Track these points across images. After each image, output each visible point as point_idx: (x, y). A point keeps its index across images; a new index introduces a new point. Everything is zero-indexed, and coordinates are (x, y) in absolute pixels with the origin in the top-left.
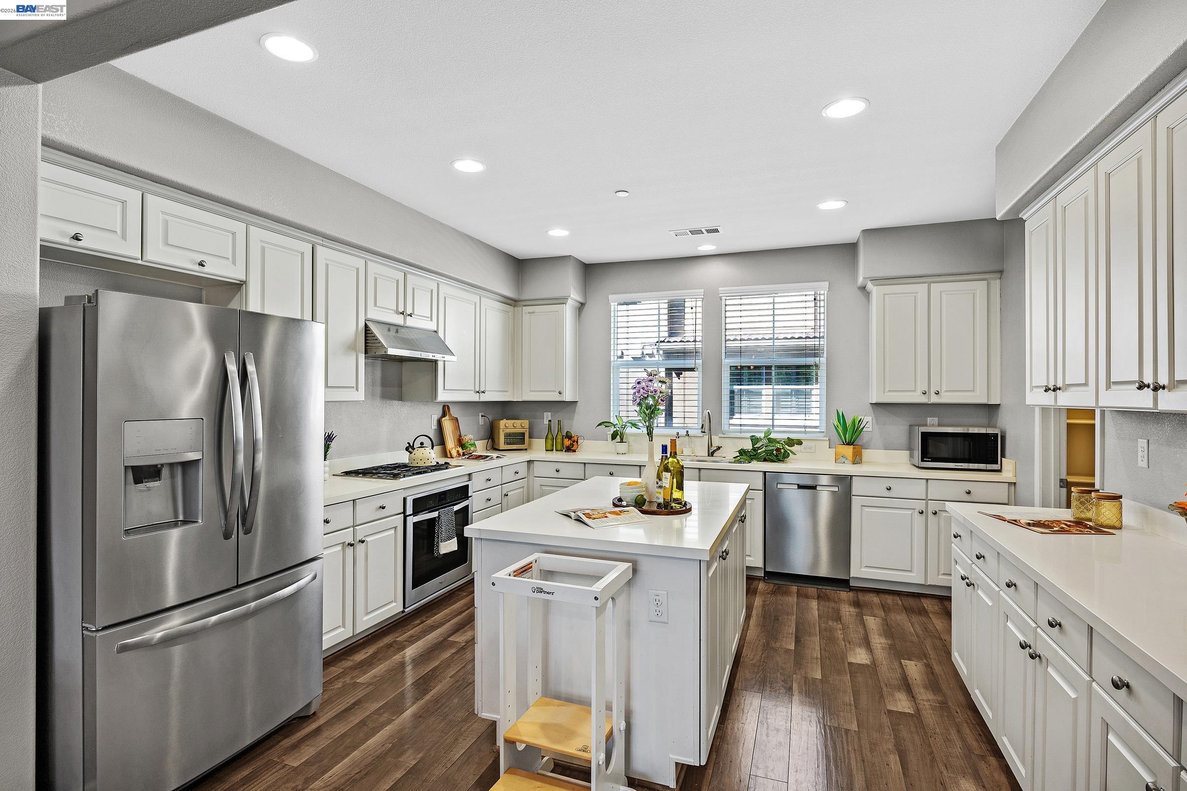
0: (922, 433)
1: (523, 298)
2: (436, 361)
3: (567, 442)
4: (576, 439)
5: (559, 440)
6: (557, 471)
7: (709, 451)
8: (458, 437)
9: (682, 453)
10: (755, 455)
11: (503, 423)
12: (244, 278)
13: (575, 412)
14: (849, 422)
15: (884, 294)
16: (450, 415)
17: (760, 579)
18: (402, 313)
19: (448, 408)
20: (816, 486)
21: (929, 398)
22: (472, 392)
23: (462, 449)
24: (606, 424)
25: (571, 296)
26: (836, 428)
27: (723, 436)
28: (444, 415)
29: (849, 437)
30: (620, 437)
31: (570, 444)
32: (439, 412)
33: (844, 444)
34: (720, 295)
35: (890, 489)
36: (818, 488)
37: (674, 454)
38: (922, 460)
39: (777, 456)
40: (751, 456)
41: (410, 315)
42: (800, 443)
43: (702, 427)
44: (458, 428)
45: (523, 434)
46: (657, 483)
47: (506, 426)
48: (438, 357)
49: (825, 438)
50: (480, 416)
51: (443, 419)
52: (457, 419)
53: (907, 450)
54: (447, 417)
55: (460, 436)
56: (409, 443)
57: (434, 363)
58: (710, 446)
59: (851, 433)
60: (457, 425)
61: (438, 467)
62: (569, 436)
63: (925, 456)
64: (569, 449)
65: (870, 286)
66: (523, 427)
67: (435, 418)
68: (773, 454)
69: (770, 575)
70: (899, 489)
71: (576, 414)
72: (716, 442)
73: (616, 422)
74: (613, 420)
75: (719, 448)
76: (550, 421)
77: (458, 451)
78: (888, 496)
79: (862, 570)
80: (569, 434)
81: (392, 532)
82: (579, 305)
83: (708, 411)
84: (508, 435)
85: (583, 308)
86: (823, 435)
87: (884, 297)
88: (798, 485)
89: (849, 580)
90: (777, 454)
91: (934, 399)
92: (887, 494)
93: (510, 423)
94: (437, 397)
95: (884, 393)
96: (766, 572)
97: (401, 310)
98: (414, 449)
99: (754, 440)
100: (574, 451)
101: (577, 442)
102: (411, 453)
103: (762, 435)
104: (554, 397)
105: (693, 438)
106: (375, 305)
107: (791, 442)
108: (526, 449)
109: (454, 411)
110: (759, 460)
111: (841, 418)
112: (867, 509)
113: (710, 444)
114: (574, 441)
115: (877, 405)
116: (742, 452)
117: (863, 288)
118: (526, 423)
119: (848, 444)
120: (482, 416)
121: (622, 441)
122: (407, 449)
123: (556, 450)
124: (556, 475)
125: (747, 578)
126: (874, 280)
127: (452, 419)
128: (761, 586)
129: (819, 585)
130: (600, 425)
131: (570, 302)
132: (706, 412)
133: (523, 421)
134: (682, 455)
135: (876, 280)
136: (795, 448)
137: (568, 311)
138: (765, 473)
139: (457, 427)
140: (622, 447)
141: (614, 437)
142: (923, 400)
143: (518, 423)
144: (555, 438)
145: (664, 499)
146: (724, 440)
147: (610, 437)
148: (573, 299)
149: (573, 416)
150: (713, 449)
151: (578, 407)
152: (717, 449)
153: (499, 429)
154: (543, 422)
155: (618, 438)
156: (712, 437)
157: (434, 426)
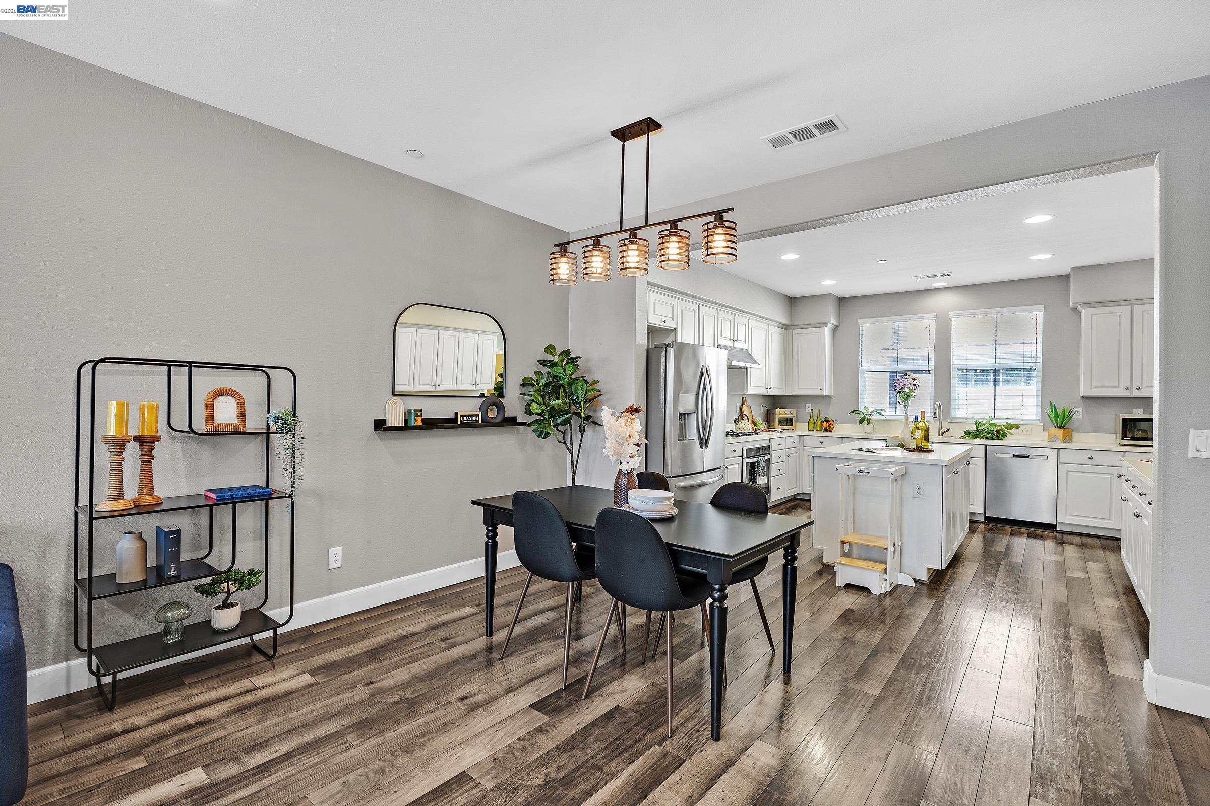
0: (1123, 419)
1: (795, 324)
2: (747, 368)
3: (826, 425)
4: (832, 422)
5: (819, 424)
6: (821, 443)
7: (939, 432)
8: (751, 418)
10: (978, 435)
11: (778, 410)
12: (675, 327)
13: (830, 404)
14: (1060, 412)
15: (1093, 314)
16: (748, 403)
17: (981, 523)
18: (732, 340)
19: (746, 398)
20: (1029, 456)
21: (1131, 393)
22: (764, 389)
24: (855, 412)
25: (831, 322)
26: (1049, 416)
27: (951, 421)
28: (743, 404)
29: (1060, 422)
30: (867, 421)
31: (827, 425)
33: (1056, 428)
34: (950, 317)
35: (1092, 458)
36: (1030, 457)
37: (923, 419)
38: (1123, 439)
39: (997, 436)
40: (975, 435)
41: (736, 341)
42: (1017, 427)
43: (935, 414)
45: (792, 419)
46: (912, 437)
47: (780, 413)
48: (748, 365)
49: (1040, 424)
50: (762, 406)
51: (743, 406)
52: (751, 407)
53: (1114, 434)
54: (745, 405)
55: (753, 418)
56: (736, 418)
57: (745, 370)
58: (940, 428)
59: (1062, 418)
60: (751, 410)
61: (749, 434)
62: (827, 420)
63: (1124, 436)
64: (826, 430)
65: (1079, 308)
66: (791, 414)
67: (739, 405)
68: (994, 434)
69: (989, 520)
70: (1099, 458)
71: (832, 405)
72: (945, 426)
73: (863, 410)
74: (861, 408)
75: (948, 430)
76: (812, 410)
78: (1090, 464)
79: (1067, 517)
80: (827, 419)
81: (737, 466)
82: (834, 327)
83: (939, 402)
84: (781, 420)
85: (836, 331)
86: (1038, 421)
87: (1091, 316)
88: (1014, 455)
89: (1056, 525)
90: (998, 435)
91: (1136, 394)
92: (1090, 462)
93: (783, 411)
94: (747, 391)
95: (1091, 388)
96: (986, 518)
97: (732, 338)
98: (739, 422)
99: (978, 424)
100: (831, 431)
101: (833, 425)
102: (737, 424)
103: (985, 421)
104: (818, 393)
106: (721, 336)
107: (1010, 427)
108: (793, 430)
109: (749, 401)
110: (981, 438)
111: (1054, 407)
112: (1071, 473)
113: (941, 427)
114: (831, 424)
115: (1084, 398)
116: (968, 433)
117: (1075, 309)
118: (794, 411)
119: (1059, 427)
121: (868, 424)
122: (735, 422)
123: (816, 431)
124: (820, 445)
125: (970, 522)
126: (1082, 304)
127: (748, 406)
128: (982, 526)
129: (1031, 528)
130: (851, 412)
131: (829, 326)
132: (937, 404)
133: (791, 410)
135: (1083, 304)
136: (1014, 431)
137: (827, 332)
138: (986, 445)
139: (751, 412)
140: (869, 428)
141: (861, 421)
142: (1126, 394)
143: (787, 411)
144: (815, 422)
145: (917, 445)
146: (951, 424)
147: (858, 422)
148: (831, 324)
149: (829, 406)
150: (943, 430)
151: (834, 400)
152: (946, 431)
153: (775, 414)
154: (807, 411)
155: (865, 422)
156: (942, 422)
157: (738, 411)
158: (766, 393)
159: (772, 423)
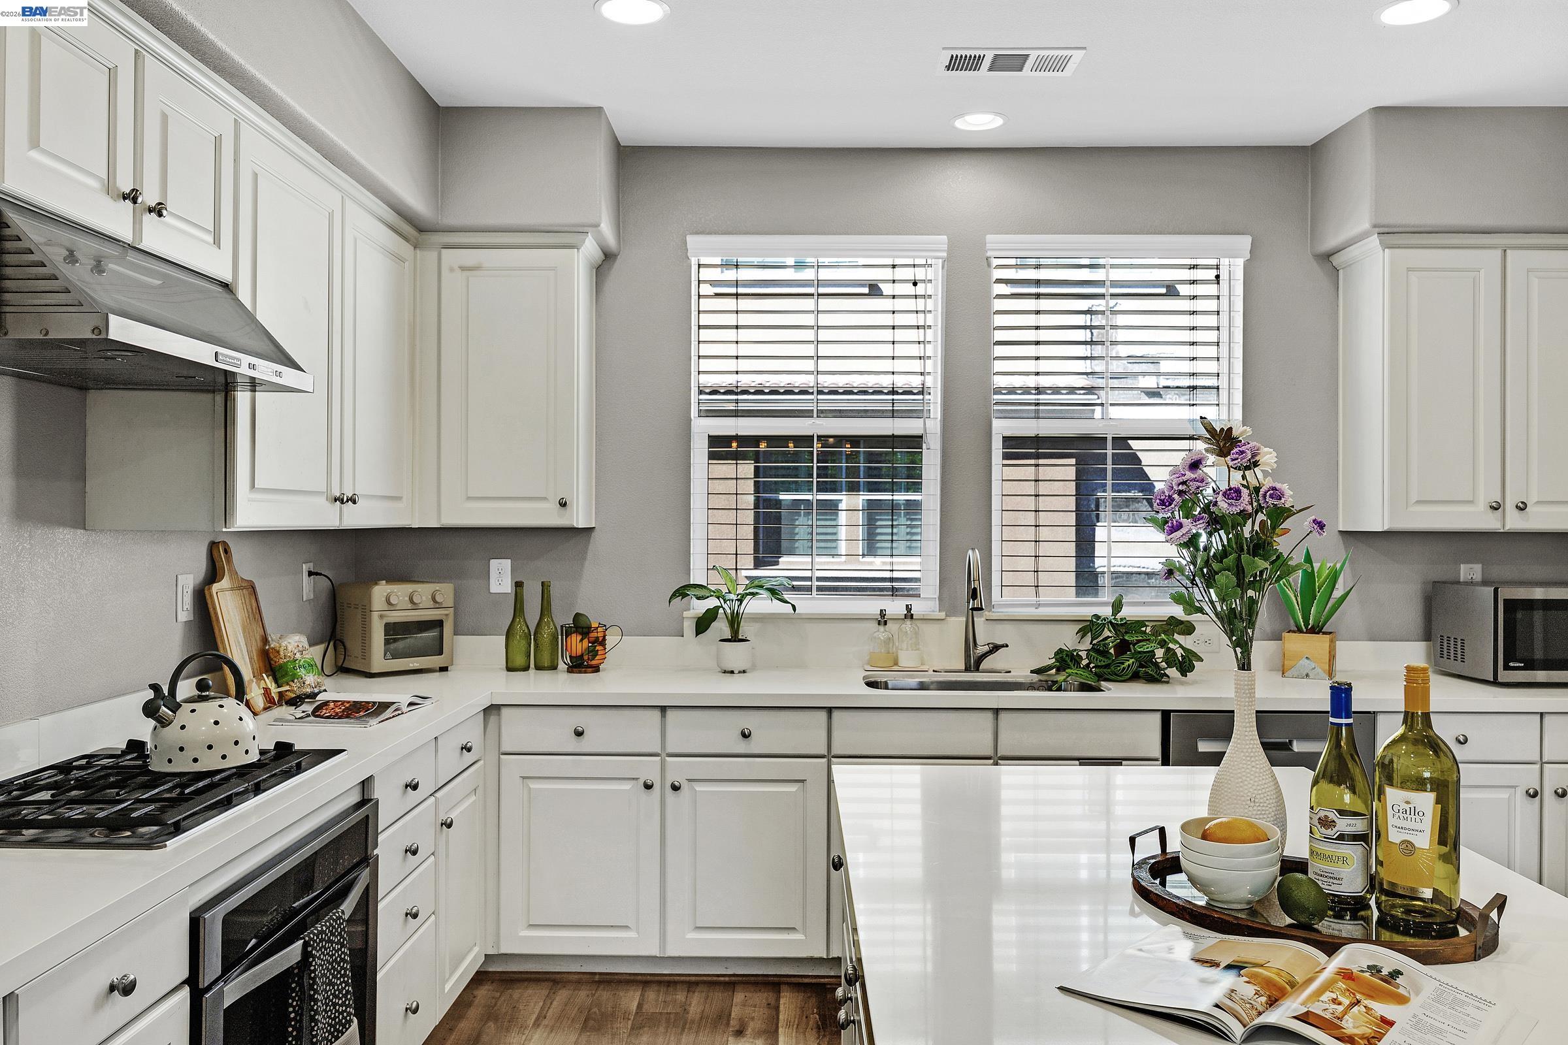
0: (1508, 601)
2: (229, 390)
3: (577, 644)
4: (599, 634)
5: (547, 641)
6: (579, 734)
7: (968, 657)
8: (260, 644)
9: (896, 664)
11: (380, 591)
13: (584, 559)
15: (1409, 270)
16: (234, 573)
18: (132, 197)
19: (226, 551)
21: (1504, 518)
22: (322, 501)
23: (276, 681)
24: (696, 590)
27: (998, 614)
28: (213, 574)
30: (729, 625)
31: (584, 651)
32: (199, 567)
33: (1300, 631)
35: (1466, 741)
38: (1506, 667)
40: (1095, 668)
41: (158, 210)
42: (1189, 629)
44: (257, 616)
45: (436, 625)
47: (388, 601)
50: (305, 574)
51: (215, 587)
52: (251, 588)
53: (1423, 641)
54: (225, 583)
55: (265, 640)
56: (155, 688)
58: (971, 644)
60: (254, 604)
62: (580, 626)
63: (1511, 654)
64: (579, 665)
66: (437, 604)
67: (189, 582)
71: (587, 563)
73: (716, 581)
75: (996, 648)
76: (519, 584)
77: (267, 691)
80: (582, 623)
82: (600, 258)
84: (395, 631)
85: (609, 269)
91: (1515, 522)
93: (399, 592)
94: (233, 514)
95: (1407, 507)
97: (124, 185)
98: (175, 707)
99: (1096, 626)
100: (596, 669)
101: (604, 645)
102: (163, 722)
104: (550, 517)
105: (919, 623)
107: (1171, 630)
108: (444, 669)
109: (244, 561)
113: (970, 641)
114: (595, 642)
116: (1066, 659)
117: (1328, 256)
118: (445, 591)
119: (1311, 630)
120: (310, 574)
121: (735, 638)
123: (538, 668)
124: (573, 745)
126: (1388, 233)
127: (240, 588)
130: (679, 594)
131: (588, 243)
133: (437, 586)
134: (896, 668)
135: (1392, 234)
138: (1165, 713)
139: (256, 614)
140: (735, 654)
141: (703, 624)
142: (1492, 522)
143: (423, 592)
144: (532, 633)
147: (689, 627)
148: (590, 237)
149: (582, 565)
150: (982, 649)
151: (598, 542)
152: (991, 652)
153: (366, 610)
154: (495, 588)
155: (721, 627)
156: (975, 619)
157: (185, 613)
158: (329, 518)
159: (353, 645)
